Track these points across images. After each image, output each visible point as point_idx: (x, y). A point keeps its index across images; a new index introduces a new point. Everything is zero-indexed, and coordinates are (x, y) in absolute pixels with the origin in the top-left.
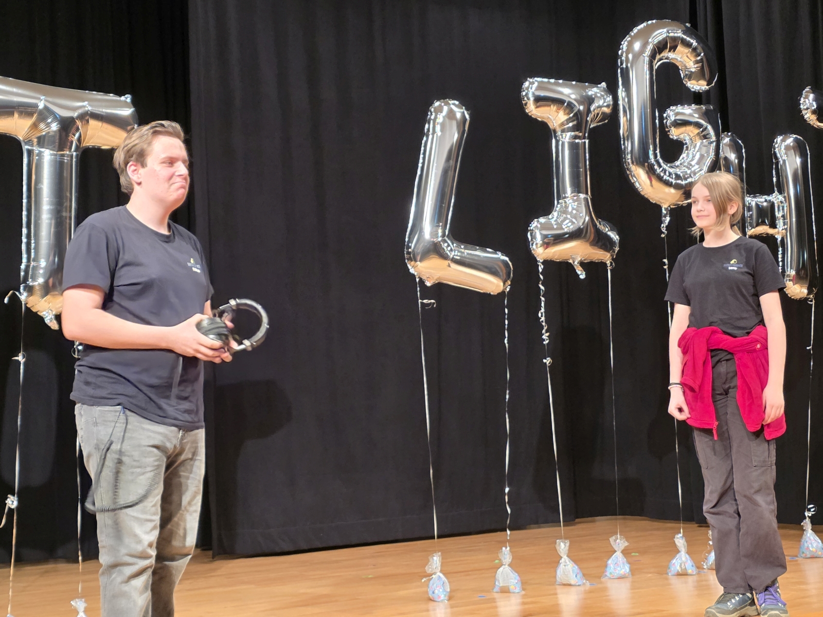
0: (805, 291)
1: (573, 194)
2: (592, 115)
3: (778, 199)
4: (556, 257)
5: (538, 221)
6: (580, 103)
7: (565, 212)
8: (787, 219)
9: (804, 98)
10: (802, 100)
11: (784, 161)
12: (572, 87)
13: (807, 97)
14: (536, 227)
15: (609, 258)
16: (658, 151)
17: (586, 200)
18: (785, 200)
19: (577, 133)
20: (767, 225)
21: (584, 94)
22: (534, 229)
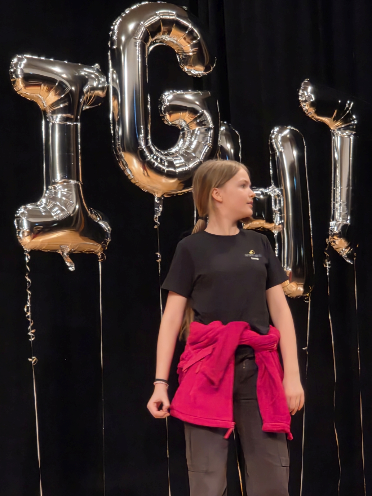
0: (301, 289)
1: (63, 180)
2: (85, 97)
3: (275, 192)
4: (44, 247)
5: (25, 208)
6: (72, 83)
7: (54, 199)
8: (284, 214)
9: (303, 90)
10: (301, 92)
11: (281, 153)
12: (63, 66)
13: (305, 89)
14: (23, 213)
15: (100, 249)
16: (149, 137)
17: (77, 186)
18: (282, 194)
19: (68, 115)
20: (263, 219)
21: (77, 74)
22: (21, 216)
